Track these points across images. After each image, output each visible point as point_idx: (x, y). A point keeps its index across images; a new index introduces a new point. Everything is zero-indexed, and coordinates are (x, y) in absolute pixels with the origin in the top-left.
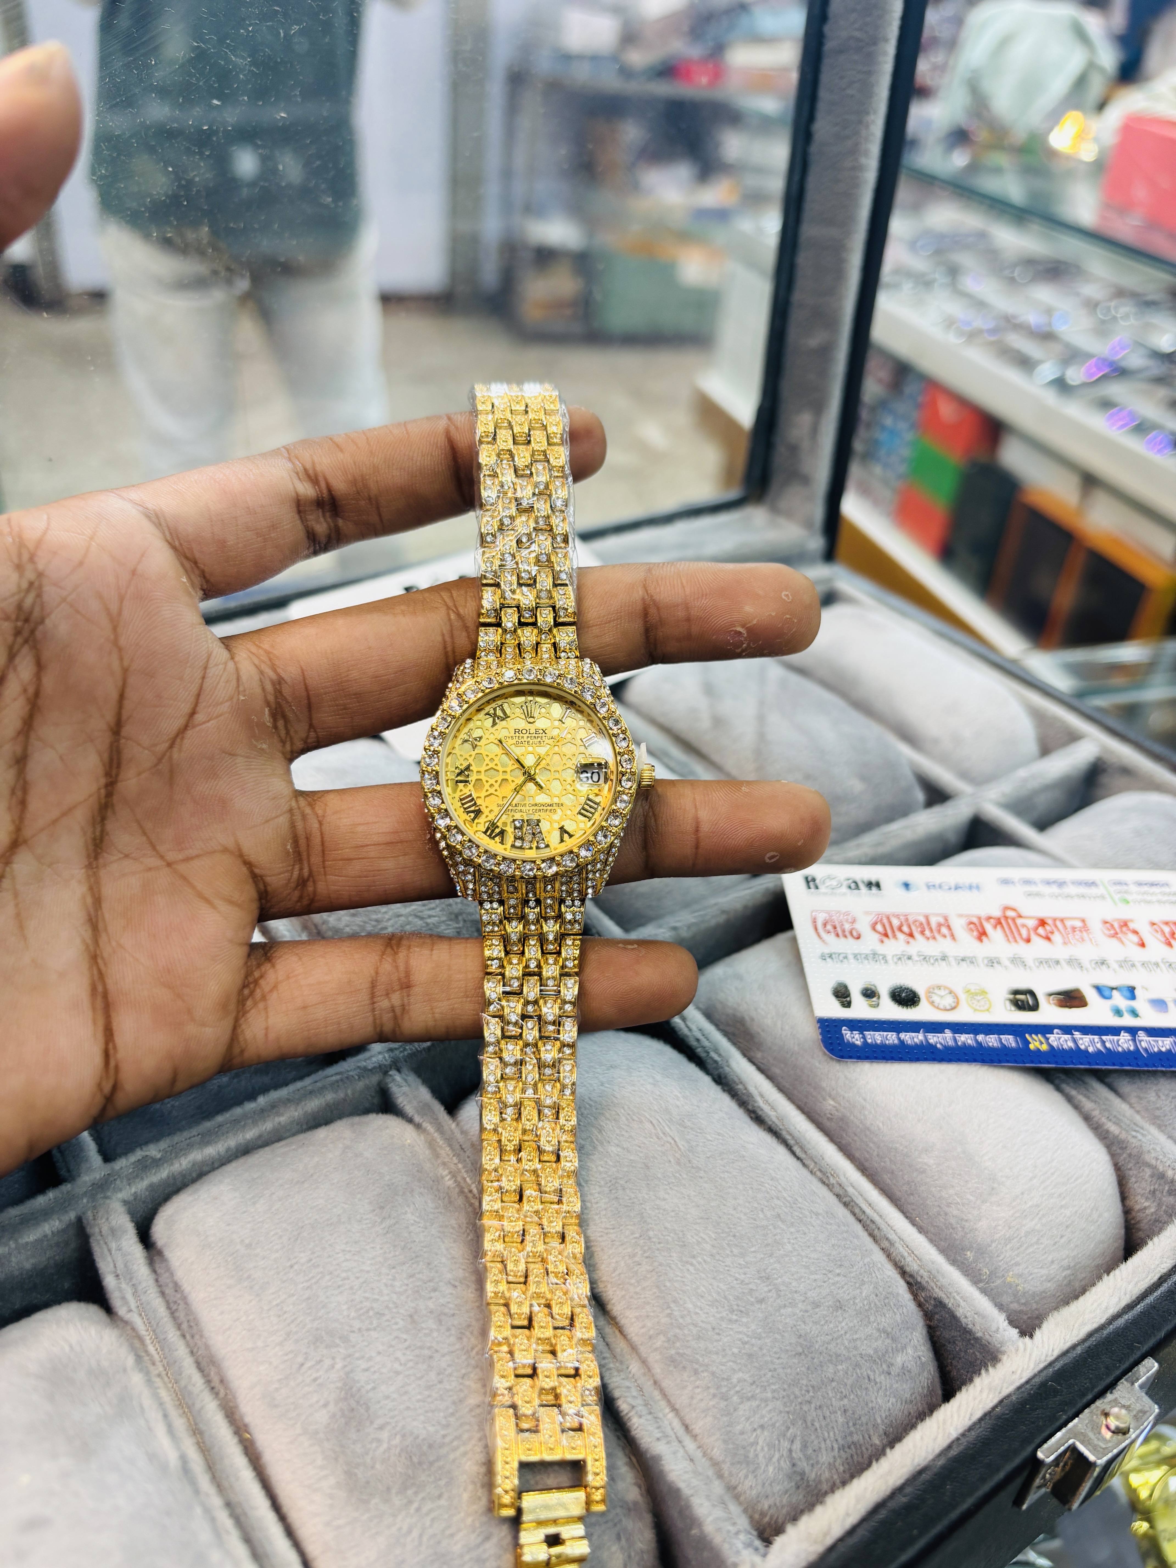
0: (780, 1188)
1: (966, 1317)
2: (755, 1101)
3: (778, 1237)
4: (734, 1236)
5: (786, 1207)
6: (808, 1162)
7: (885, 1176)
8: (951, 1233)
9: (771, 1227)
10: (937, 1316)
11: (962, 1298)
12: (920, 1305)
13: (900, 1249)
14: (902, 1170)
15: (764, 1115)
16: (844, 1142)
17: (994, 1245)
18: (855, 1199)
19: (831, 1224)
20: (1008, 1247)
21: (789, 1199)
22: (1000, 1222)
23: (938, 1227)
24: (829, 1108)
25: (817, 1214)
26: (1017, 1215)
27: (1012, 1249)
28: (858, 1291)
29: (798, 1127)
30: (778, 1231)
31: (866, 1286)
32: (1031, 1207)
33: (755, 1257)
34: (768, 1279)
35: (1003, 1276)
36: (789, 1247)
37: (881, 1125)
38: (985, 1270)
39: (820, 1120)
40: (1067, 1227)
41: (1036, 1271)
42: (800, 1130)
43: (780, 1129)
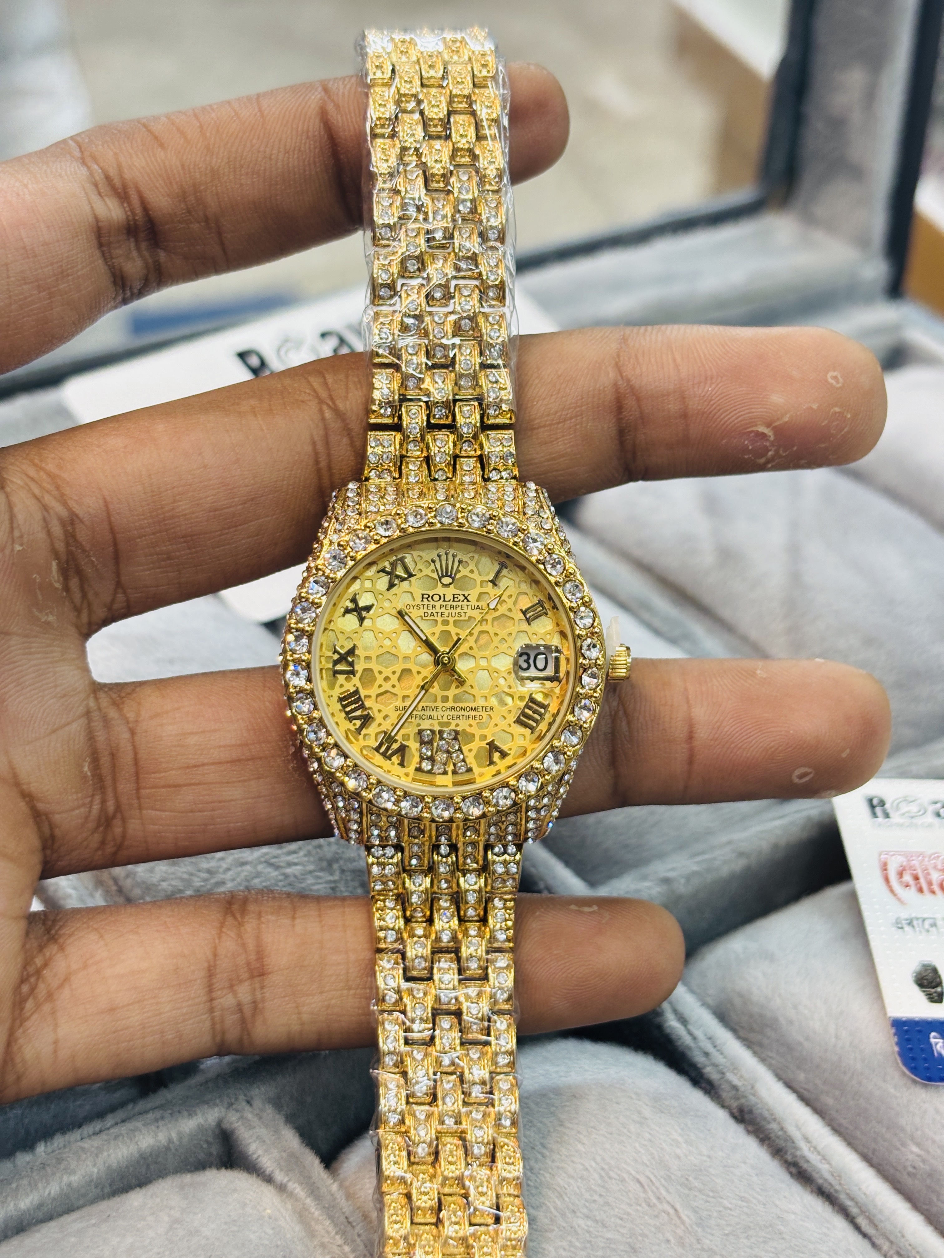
2: (797, 1148)
6: (879, 1241)
15: (810, 1169)
16: (934, 1210)
24: (911, 1157)
29: (863, 1187)
39: (898, 1175)
42: (868, 1193)
43: (836, 1191)
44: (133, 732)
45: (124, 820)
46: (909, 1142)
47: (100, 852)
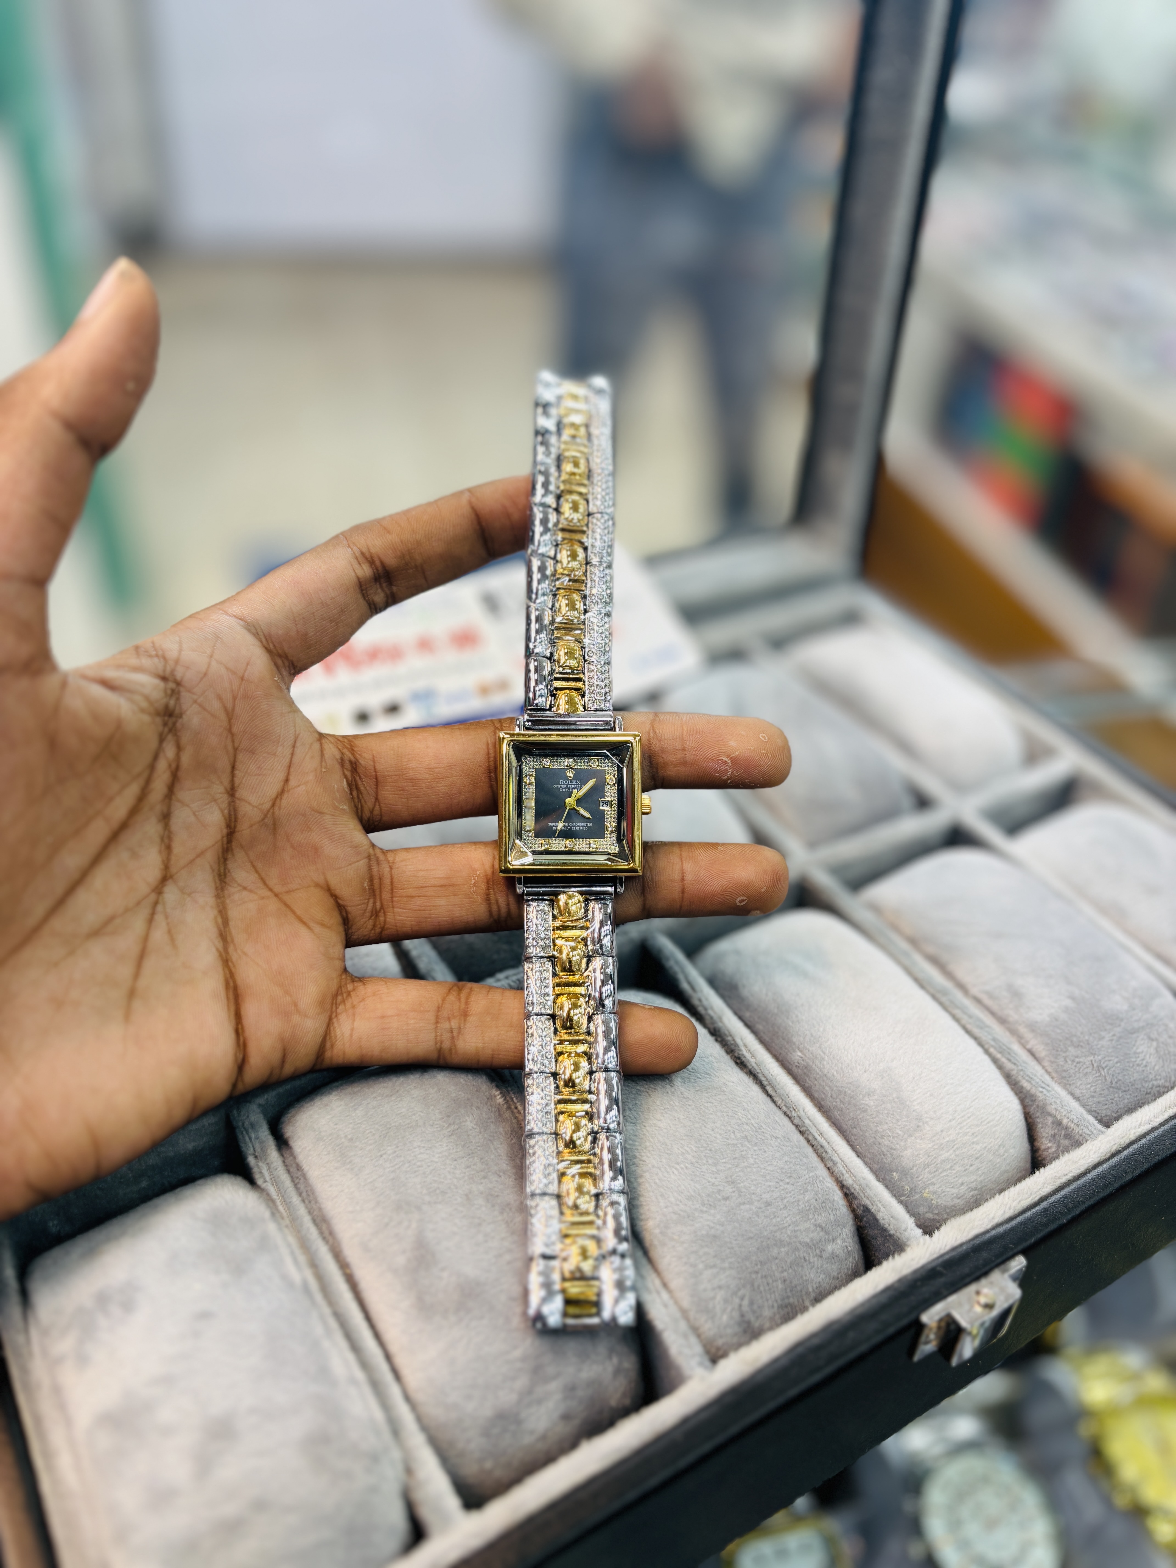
0: (749, 1116)
1: (883, 1219)
2: (740, 1050)
3: (743, 1153)
4: (711, 1150)
5: (753, 1131)
6: (776, 1099)
7: (836, 1113)
8: (882, 1159)
9: (738, 1145)
10: (865, 1219)
11: (882, 1205)
12: (853, 1211)
13: (840, 1168)
14: (848, 1109)
15: (746, 1061)
16: (807, 1085)
17: (915, 1169)
18: (810, 1129)
19: (787, 1146)
20: (926, 1170)
21: (755, 1125)
22: (921, 1152)
23: (873, 1153)
24: (798, 1058)
25: (776, 1138)
26: (936, 1147)
27: (929, 1172)
28: (801, 1197)
29: (771, 1071)
30: (745, 1148)
31: (809, 1193)
32: (948, 1141)
33: (725, 1167)
34: (733, 1183)
35: (921, 1192)
36: (752, 1161)
37: (835, 1073)
38: (907, 1187)
39: (790, 1067)
40: (977, 1158)
41: (948, 1190)
42: (773, 1074)
43: (758, 1073)
44: (391, 868)
45: (384, 913)
46: (797, 1050)
47: (373, 932)
